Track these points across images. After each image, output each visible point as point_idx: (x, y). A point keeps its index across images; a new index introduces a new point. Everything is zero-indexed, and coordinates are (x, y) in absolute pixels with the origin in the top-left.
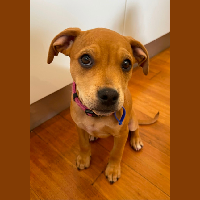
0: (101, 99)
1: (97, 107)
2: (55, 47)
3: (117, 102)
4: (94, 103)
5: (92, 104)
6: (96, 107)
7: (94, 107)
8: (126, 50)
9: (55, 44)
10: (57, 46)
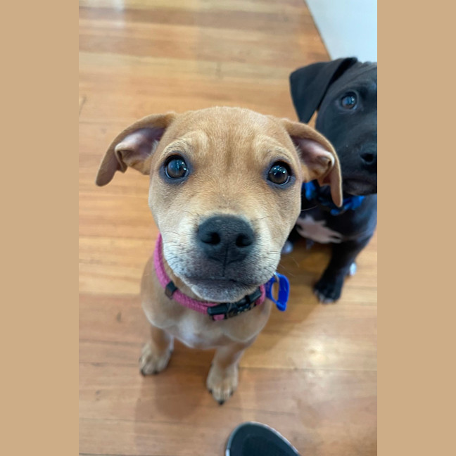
0: (204, 245)
1: (196, 269)
2: (119, 152)
3: (252, 254)
4: (186, 256)
5: (181, 260)
6: (193, 270)
7: (189, 270)
8: (273, 140)
9: (119, 147)
10: (122, 152)
